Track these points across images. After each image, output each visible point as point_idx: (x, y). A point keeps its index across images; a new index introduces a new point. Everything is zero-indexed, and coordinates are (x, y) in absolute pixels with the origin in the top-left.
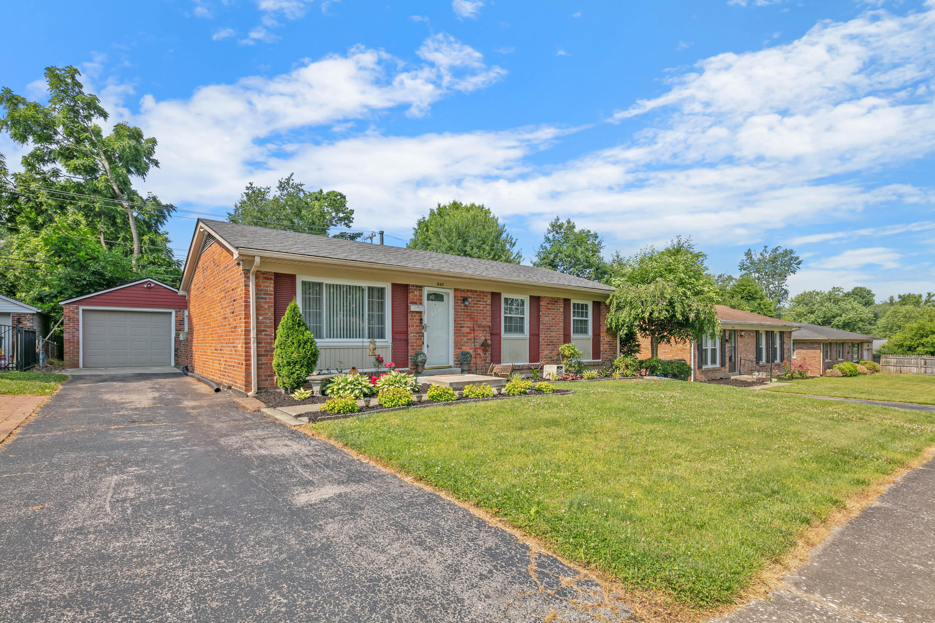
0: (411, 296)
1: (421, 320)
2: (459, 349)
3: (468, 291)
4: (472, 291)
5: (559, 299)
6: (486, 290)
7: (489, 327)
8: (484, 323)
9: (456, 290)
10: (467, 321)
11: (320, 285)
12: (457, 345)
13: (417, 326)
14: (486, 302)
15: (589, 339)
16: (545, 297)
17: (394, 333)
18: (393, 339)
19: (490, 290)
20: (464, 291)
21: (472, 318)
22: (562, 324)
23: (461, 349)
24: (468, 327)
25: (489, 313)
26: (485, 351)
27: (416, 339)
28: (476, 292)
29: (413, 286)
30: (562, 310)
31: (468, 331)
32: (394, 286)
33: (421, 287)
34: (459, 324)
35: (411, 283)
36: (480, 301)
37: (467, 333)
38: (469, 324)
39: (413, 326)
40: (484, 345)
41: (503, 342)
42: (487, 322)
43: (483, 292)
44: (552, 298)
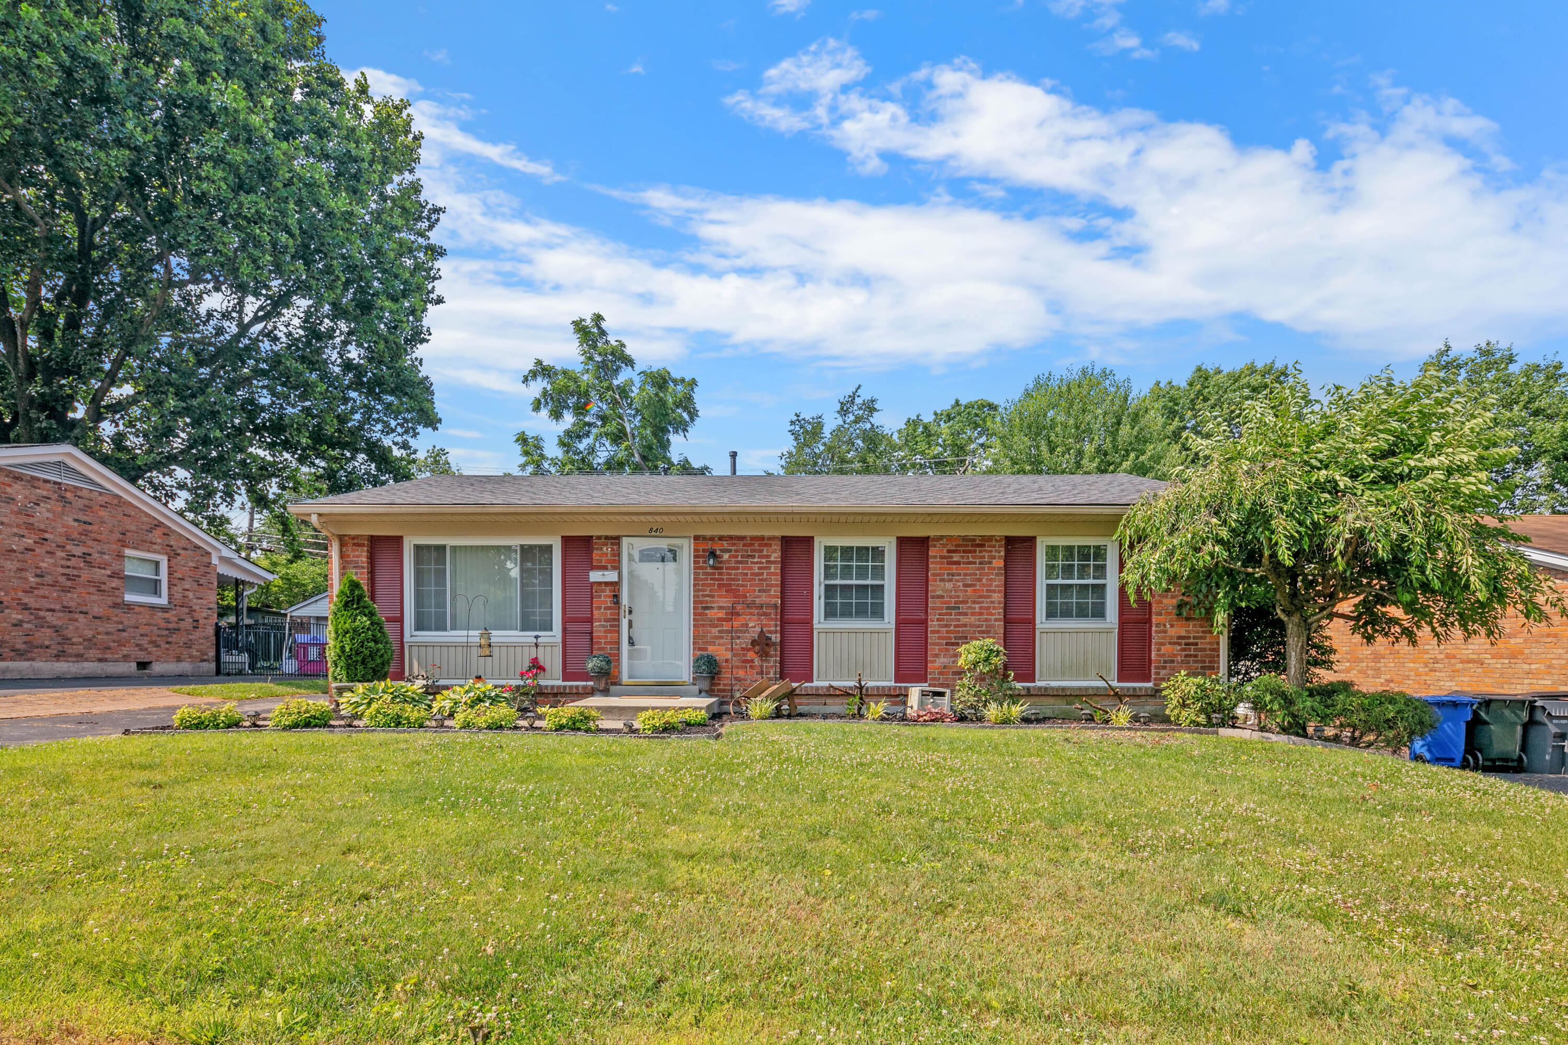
0: (596, 555)
1: (616, 596)
2: (700, 649)
3: (721, 538)
4: (731, 538)
5: (990, 538)
6: (767, 533)
7: (775, 606)
8: (764, 599)
9: (696, 538)
10: (720, 596)
11: (443, 547)
12: (699, 642)
13: (606, 608)
14: (768, 556)
15: (1108, 632)
16: (941, 538)
17: (565, 621)
18: (564, 630)
19: (779, 533)
20: (712, 539)
21: (730, 589)
22: (998, 597)
23: (706, 649)
24: (721, 608)
25: (776, 580)
26: (764, 655)
27: (605, 632)
28: (742, 538)
29: (599, 538)
30: (999, 563)
31: (722, 614)
32: (566, 540)
33: (618, 538)
34: (702, 602)
35: (595, 532)
36: (753, 557)
37: (719, 619)
38: (725, 602)
39: (599, 608)
40: (762, 644)
41: (818, 640)
42: (773, 596)
43: (762, 538)
44: (964, 538)
